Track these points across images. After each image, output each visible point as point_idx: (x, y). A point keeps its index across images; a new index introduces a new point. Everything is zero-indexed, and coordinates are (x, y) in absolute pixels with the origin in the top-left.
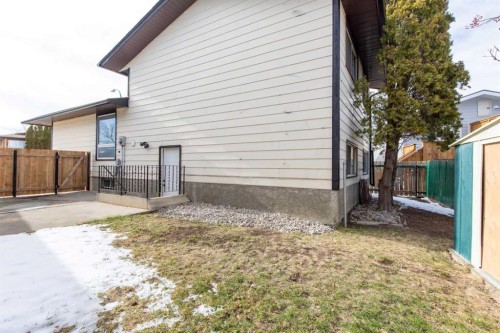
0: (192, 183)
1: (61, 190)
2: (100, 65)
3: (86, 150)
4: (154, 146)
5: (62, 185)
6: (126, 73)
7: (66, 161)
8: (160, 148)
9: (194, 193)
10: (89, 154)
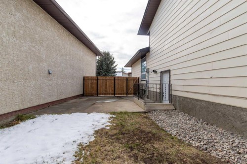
0: (176, 96)
1: (129, 94)
2: (138, 34)
3: (138, 76)
4: (159, 71)
5: (129, 92)
6: (149, 34)
7: (130, 81)
8: (161, 72)
9: (177, 104)
10: (139, 78)
